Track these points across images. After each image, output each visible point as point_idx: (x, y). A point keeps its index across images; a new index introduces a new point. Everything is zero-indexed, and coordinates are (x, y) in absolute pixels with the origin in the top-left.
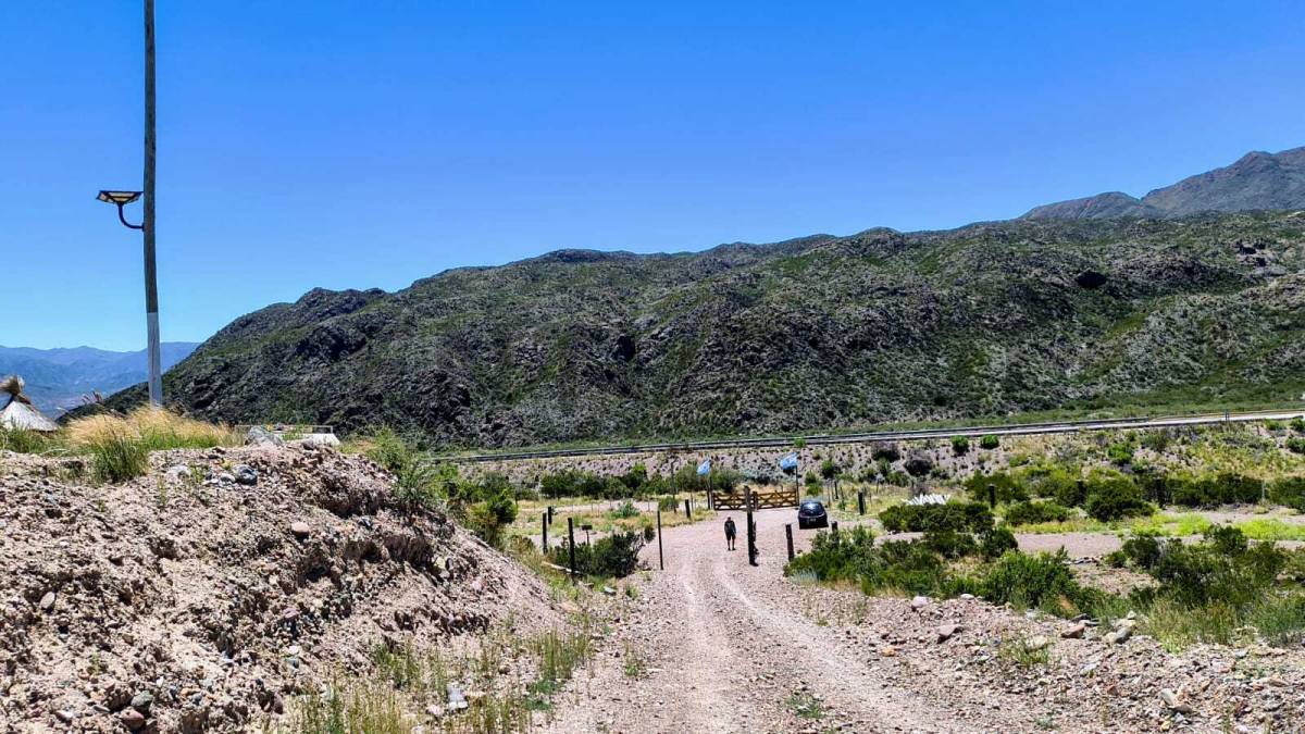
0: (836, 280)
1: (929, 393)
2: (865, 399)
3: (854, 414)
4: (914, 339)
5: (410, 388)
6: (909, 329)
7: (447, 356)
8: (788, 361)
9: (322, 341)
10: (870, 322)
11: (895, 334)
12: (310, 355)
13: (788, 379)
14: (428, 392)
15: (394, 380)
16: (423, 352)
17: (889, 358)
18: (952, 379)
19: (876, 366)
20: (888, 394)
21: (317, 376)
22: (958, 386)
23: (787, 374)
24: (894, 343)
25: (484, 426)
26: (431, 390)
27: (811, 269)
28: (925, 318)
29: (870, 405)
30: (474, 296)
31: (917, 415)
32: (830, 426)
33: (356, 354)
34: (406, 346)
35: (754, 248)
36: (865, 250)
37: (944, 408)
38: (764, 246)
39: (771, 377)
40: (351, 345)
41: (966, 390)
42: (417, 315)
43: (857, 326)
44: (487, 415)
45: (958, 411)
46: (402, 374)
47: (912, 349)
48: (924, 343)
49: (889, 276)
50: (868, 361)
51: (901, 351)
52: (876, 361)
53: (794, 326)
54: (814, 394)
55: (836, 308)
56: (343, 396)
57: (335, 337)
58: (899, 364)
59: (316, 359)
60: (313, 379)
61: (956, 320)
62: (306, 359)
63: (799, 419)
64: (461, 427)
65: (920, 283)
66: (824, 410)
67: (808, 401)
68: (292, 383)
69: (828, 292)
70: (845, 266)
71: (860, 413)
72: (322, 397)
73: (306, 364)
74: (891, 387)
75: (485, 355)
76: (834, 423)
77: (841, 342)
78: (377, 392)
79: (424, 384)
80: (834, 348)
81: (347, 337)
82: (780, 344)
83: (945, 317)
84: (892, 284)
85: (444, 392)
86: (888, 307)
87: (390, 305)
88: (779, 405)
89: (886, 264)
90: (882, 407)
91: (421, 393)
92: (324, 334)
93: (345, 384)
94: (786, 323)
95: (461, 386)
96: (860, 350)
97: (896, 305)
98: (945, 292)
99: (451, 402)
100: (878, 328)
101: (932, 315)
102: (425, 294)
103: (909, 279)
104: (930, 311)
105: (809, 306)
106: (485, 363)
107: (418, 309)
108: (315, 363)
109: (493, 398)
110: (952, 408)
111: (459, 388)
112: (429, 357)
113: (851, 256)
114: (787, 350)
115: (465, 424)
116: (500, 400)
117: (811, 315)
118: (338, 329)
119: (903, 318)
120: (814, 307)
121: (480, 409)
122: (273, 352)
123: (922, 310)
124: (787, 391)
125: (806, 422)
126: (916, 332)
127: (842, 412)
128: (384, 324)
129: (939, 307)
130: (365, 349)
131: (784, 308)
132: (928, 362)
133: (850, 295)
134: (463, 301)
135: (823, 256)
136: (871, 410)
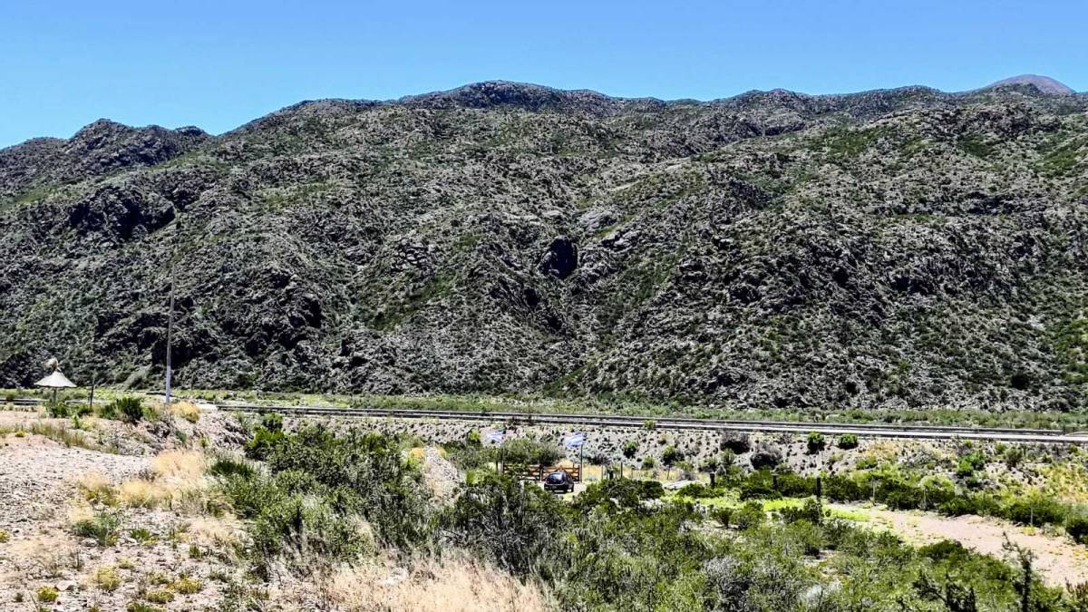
0: (906, 176)
1: (1007, 368)
2: (907, 368)
3: (885, 390)
4: (998, 283)
5: (234, 292)
6: (992, 268)
7: (293, 248)
8: (798, 301)
9: (109, 208)
10: (932, 251)
11: (969, 273)
12: (89, 228)
13: (795, 328)
14: (260, 300)
15: (211, 278)
16: (257, 240)
17: (955, 310)
18: (1046, 350)
19: (932, 319)
20: (942, 364)
21: (98, 263)
22: (1054, 361)
23: (794, 321)
24: (965, 287)
25: (338, 359)
26: (264, 298)
27: (872, 151)
28: (1020, 251)
29: (913, 379)
30: (342, 156)
31: (981, 399)
32: (848, 404)
33: (160, 233)
34: (233, 228)
35: (805, 101)
36: (964, 129)
37: (1023, 393)
38: (821, 100)
39: (770, 323)
40: (150, 218)
41: (1064, 368)
42: (253, 179)
43: (912, 256)
44: (344, 343)
45: (1045, 398)
46: (224, 270)
47: (992, 298)
48: (1014, 290)
49: (991, 176)
50: (922, 310)
51: (974, 300)
52: (933, 313)
53: (814, 249)
54: (830, 355)
55: (883, 226)
56: (135, 297)
57: (127, 203)
58: (968, 319)
59: (98, 234)
60: (94, 265)
61: (1071, 257)
62: (83, 234)
63: (802, 391)
64: (305, 358)
65: (1038, 190)
66: (842, 379)
67: (821, 365)
68: (61, 269)
69: (889, 194)
70: (926, 153)
71: (896, 388)
72: (104, 295)
73: (83, 242)
74: (950, 354)
75: (349, 251)
76: (854, 401)
77: (882, 279)
78: (185, 294)
79: (255, 289)
80: (871, 287)
81: (146, 205)
82: (788, 274)
83: (1055, 252)
84: (993, 189)
85: (283, 304)
86: (965, 229)
87: (213, 159)
88: (776, 366)
89: (995, 155)
90: (930, 382)
91: (251, 301)
92: (112, 197)
93: (139, 277)
94: (801, 243)
95: (310, 296)
96: (911, 293)
97: (980, 228)
98: (1062, 213)
99: (292, 319)
100: (944, 261)
101: (1034, 248)
102: (267, 146)
103: (1022, 183)
104: (1032, 242)
105: (841, 219)
106: (347, 264)
107: (254, 170)
108: (95, 241)
109: (355, 318)
110: (1037, 394)
111: (307, 300)
112: (265, 248)
113: (940, 138)
114: (798, 285)
115: (310, 353)
116: (365, 321)
117: (843, 233)
118: (134, 192)
119: (987, 248)
120: (850, 221)
121: (335, 333)
122: (36, 219)
123: (1018, 239)
124: (790, 347)
125: (813, 395)
126: (1004, 271)
127: (868, 385)
128: (202, 189)
129: (1047, 235)
130: (172, 227)
131: (802, 219)
132: (1015, 320)
133: (923, 201)
134: (325, 162)
135: (893, 132)
136: (913, 386)
